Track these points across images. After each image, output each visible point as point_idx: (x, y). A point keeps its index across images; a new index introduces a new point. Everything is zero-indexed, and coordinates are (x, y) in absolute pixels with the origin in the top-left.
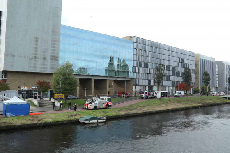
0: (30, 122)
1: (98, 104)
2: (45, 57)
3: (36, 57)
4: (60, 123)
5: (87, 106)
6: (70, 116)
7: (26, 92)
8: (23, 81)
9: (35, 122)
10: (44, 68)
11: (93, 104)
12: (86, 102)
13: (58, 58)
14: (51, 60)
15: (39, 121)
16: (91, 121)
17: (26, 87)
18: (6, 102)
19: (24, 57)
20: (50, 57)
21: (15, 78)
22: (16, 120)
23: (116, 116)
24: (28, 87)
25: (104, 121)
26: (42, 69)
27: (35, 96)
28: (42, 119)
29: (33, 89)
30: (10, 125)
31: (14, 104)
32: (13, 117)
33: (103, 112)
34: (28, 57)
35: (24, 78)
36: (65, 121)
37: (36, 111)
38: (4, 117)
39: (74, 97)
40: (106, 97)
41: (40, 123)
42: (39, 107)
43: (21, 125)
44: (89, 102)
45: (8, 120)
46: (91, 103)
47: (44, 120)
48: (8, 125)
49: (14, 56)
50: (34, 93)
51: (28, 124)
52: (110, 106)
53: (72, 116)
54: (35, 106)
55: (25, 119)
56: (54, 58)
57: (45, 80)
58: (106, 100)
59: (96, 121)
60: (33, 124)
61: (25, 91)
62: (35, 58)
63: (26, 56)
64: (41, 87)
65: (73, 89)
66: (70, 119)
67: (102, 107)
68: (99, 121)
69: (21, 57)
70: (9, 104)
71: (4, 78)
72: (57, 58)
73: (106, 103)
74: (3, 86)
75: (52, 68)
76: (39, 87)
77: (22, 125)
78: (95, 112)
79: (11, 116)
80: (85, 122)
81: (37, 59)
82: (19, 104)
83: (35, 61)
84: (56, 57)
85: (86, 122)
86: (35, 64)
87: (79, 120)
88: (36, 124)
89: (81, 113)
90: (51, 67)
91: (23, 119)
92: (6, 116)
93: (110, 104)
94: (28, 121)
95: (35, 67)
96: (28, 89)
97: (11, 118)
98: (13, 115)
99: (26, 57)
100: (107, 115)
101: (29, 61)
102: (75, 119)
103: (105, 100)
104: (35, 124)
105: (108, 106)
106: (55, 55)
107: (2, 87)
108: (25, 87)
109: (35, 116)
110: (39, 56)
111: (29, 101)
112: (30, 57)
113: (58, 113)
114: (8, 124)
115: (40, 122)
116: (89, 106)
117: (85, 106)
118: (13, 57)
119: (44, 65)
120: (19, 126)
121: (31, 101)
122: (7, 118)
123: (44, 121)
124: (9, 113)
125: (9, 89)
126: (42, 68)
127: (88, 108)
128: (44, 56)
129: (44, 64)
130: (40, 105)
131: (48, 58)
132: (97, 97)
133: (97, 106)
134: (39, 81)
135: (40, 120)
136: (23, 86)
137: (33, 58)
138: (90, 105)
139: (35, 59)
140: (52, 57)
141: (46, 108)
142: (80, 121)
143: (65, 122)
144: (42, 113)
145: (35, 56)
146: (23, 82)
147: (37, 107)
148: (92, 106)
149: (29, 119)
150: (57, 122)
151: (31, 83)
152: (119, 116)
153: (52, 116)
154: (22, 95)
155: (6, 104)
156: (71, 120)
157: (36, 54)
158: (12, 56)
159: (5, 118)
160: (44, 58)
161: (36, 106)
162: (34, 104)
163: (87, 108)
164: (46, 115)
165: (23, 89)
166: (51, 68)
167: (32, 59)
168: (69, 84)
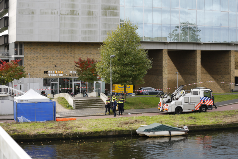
0: (51, 132)
1: (183, 103)
2: (92, 10)
3: (74, 11)
4: (102, 134)
5: (162, 106)
6: (122, 125)
7: (58, 82)
8: (51, 60)
9: (61, 131)
10: (90, 32)
11: (173, 102)
12: (160, 99)
13: (116, 9)
14: (103, 15)
15: (66, 130)
16: (158, 133)
17: (59, 72)
18: (17, 99)
19: (52, 13)
20: (102, 9)
21: (37, 55)
22: (32, 128)
23: (212, 126)
24: (62, 72)
25: (183, 133)
26: (87, 36)
27: (75, 89)
28: (72, 128)
29: (70, 75)
30: (21, 133)
31: (29, 102)
32: (28, 123)
33: (190, 117)
34: (59, 13)
35: (54, 54)
36: (110, 131)
37: (68, 115)
38: (14, 123)
39: (153, 90)
40: (200, 90)
41: (68, 134)
42: (76, 108)
43: (38, 135)
44: (166, 100)
45: (20, 127)
46: (169, 101)
47: (75, 128)
48: (19, 134)
49: (33, 13)
50: (74, 83)
51: (48, 135)
52: (210, 107)
53: (127, 123)
54: (69, 107)
55: (45, 126)
56: (108, 12)
57: (91, 57)
58: (202, 95)
59: (166, 133)
60: (56, 135)
61: (55, 80)
62: (72, 14)
63: (56, 11)
64: (84, 72)
65: (138, 75)
66: (120, 128)
67: (192, 108)
68: (173, 133)
69: (46, 13)
70: (21, 102)
71: (18, 56)
72: (115, 11)
73: (201, 101)
74: (14, 71)
75: (105, 31)
76: (81, 71)
77: (40, 135)
78: (172, 119)
79: (25, 122)
80: (145, 133)
81: (75, 15)
82: (36, 102)
83: (73, 19)
84: (113, 9)
85: (148, 134)
86: (72, 25)
87: (135, 130)
88: (62, 134)
89: (145, 119)
90: (104, 29)
91: (42, 126)
92: (18, 122)
93: (209, 103)
94: (49, 129)
95: (72, 32)
96: (61, 76)
97: (24, 124)
98: (29, 121)
99: (55, 13)
100: (194, 124)
101: (61, 20)
102: (130, 128)
103: (198, 96)
104: (59, 134)
105: (204, 108)
106: (112, 4)
107: (12, 73)
108: (56, 72)
109: (63, 123)
110: (79, 9)
111: (60, 98)
112: (63, 13)
113: (104, 119)
114: (19, 132)
115: (68, 131)
116: (166, 107)
117: (158, 108)
118: (31, 15)
119: (89, 26)
120: (35, 136)
121: (63, 98)
122: (19, 124)
123: (75, 130)
124: (22, 117)
125: (25, 77)
126: (85, 32)
127: (164, 111)
128: (90, 8)
129: (89, 24)
130: (78, 105)
131: (98, 11)
132: (182, 89)
133: (181, 108)
134: (80, 60)
135: (68, 129)
136: (51, 70)
137: (68, 14)
138: (167, 105)
139: (71, 16)
140: (105, 9)
141: (88, 111)
142: (138, 133)
143: (111, 134)
144: (76, 118)
145: (71, 9)
146: (53, 62)
147: (73, 109)
148: (172, 107)
149: (51, 127)
150: (96, 132)
151: (68, 63)
152: (219, 126)
153: (91, 123)
154: (52, 88)
155: (17, 102)
156: (122, 131)
157: (73, 6)
158: (29, 13)
159: (15, 125)
160: (90, 13)
161: (71, 107)
162: (68, 103)
163: (162, 111)
164: (82, 121)
165: (52, 75)
166: (104, 33)
167: (66, 16)
168: (130, 64)
